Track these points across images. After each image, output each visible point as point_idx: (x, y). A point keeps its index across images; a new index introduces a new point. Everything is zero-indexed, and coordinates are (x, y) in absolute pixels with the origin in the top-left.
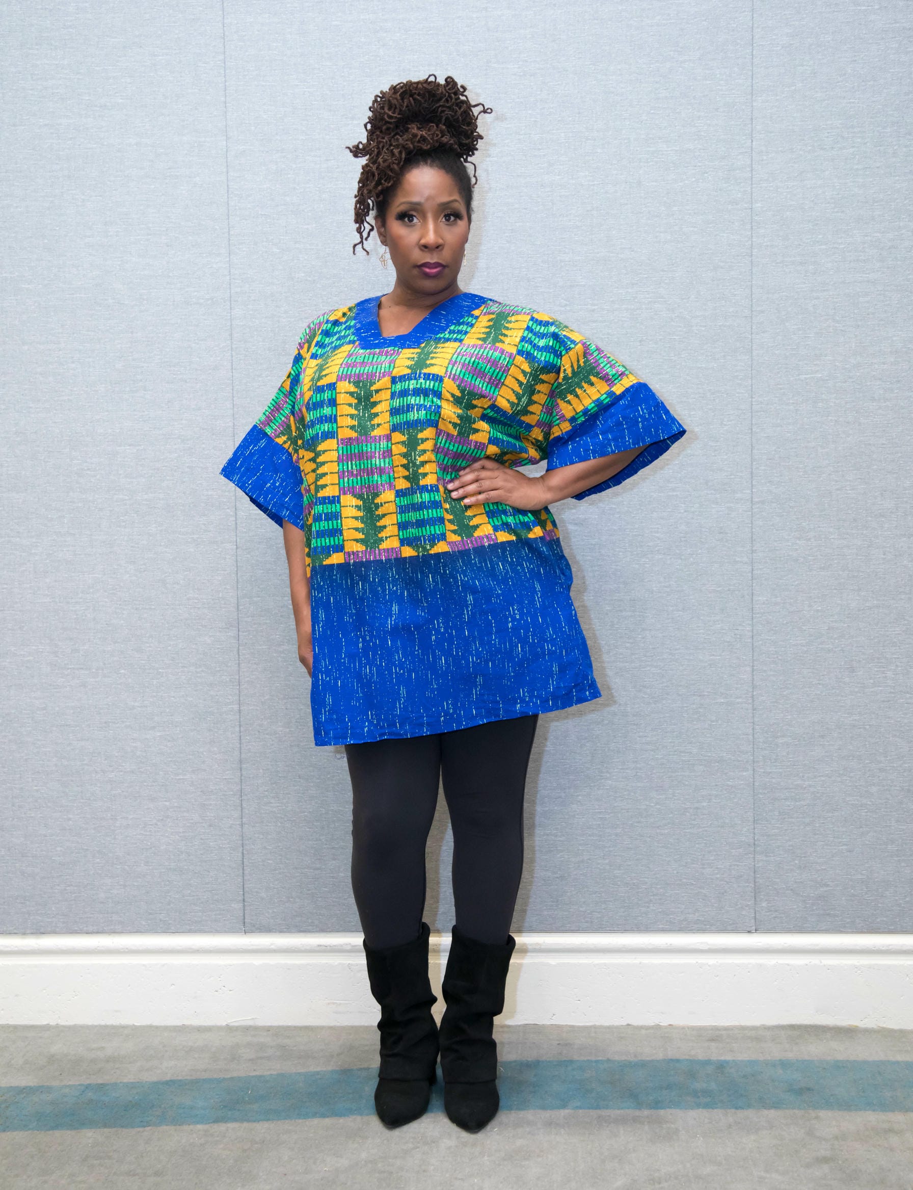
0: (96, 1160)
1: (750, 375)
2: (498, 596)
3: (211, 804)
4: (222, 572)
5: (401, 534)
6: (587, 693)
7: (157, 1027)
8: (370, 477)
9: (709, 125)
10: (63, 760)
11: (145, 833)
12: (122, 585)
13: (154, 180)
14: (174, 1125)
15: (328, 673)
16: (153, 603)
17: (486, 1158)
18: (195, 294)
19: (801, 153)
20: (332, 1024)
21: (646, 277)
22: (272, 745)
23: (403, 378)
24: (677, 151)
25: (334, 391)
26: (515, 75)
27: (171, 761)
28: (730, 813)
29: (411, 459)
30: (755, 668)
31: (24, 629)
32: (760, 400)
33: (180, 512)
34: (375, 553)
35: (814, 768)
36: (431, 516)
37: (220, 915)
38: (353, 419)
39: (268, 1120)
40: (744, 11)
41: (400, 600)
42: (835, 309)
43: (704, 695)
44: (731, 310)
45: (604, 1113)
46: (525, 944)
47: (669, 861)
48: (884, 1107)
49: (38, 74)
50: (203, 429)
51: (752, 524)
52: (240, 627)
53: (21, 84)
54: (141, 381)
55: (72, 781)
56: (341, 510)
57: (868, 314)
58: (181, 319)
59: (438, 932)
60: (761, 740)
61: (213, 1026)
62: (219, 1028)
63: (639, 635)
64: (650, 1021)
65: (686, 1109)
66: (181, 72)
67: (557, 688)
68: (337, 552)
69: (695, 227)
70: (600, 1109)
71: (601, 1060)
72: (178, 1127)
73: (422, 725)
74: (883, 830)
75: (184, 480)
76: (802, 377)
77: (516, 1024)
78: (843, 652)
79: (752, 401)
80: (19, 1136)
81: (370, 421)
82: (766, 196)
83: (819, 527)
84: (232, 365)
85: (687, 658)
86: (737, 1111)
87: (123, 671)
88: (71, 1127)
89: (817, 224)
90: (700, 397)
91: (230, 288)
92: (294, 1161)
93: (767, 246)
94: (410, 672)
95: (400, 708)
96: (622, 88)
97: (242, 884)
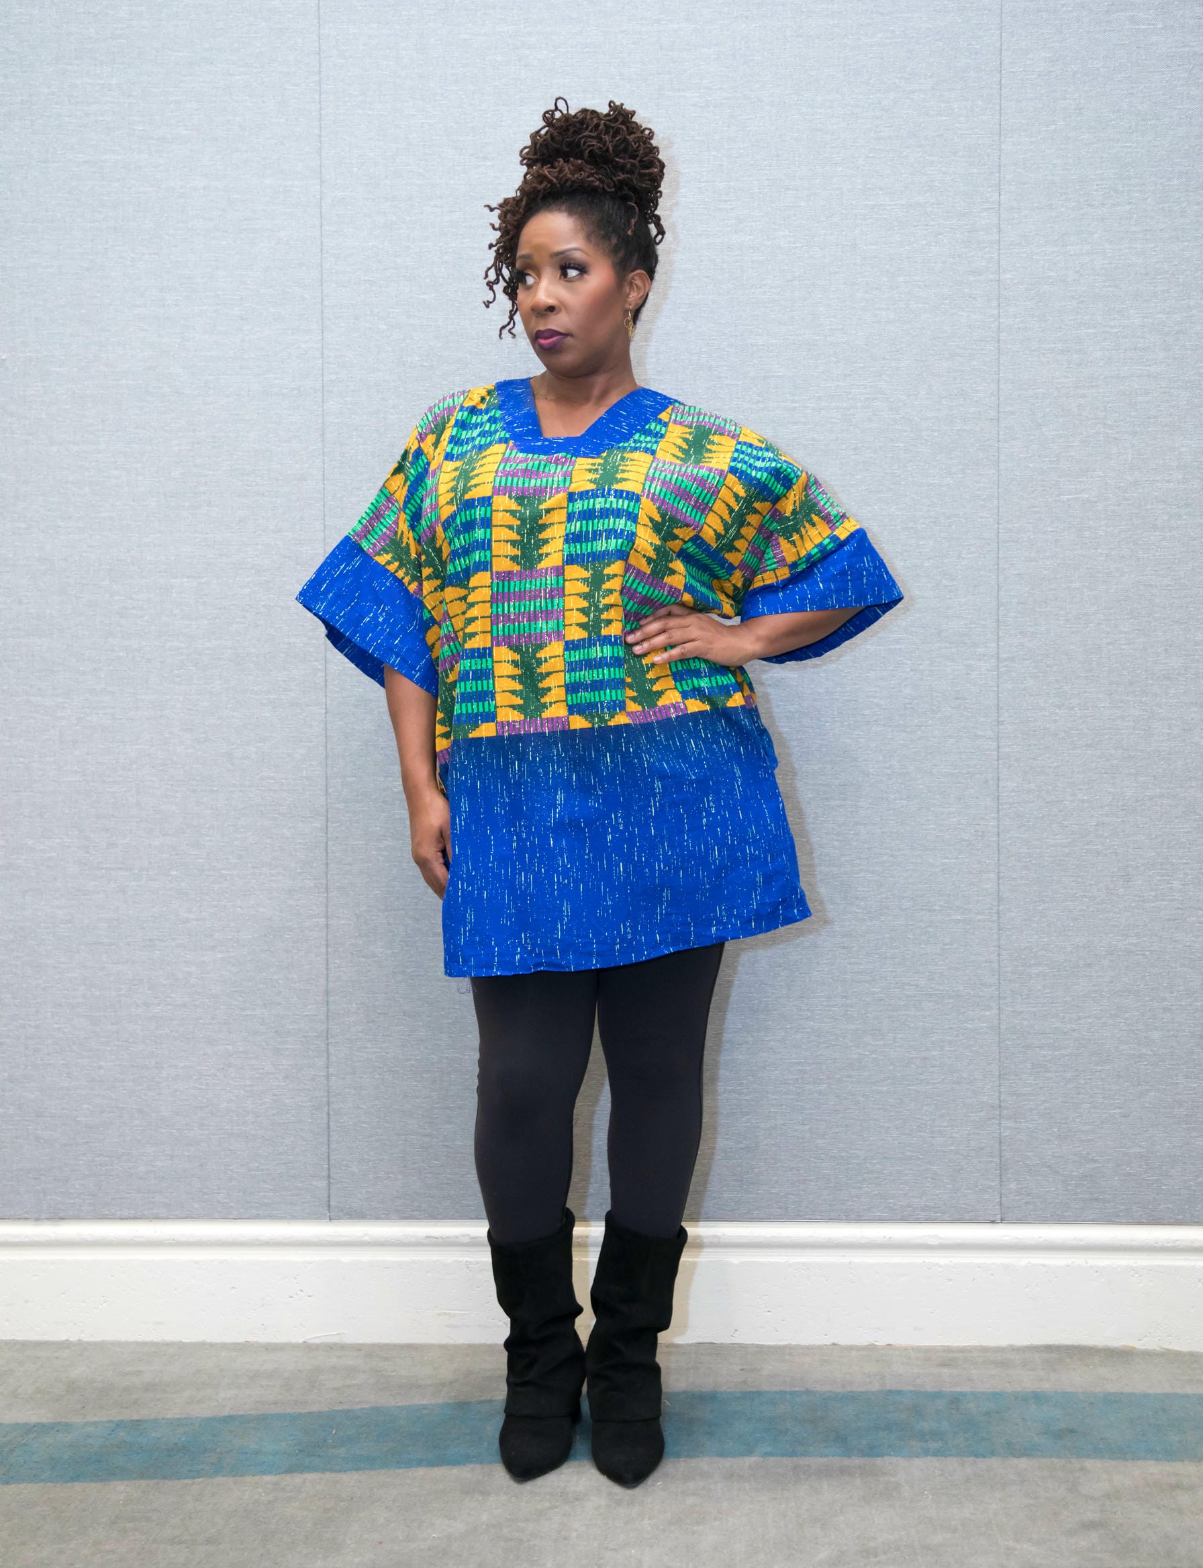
0: (129, 1522)
1: (996, 494)
2: (691, 782)
3: (287, 1049)
4: (308, 744)
5: (569, 698)
6: (796, 911)
7: (211, 1345)
8: (533, 623)
9: (945, 173)
10: (93, 989)
11: (199, 1086)
12: (175, 758)
13: (226, 234)
14: (234, 1476)
15: (470, 880)
16: (215, 783)
17: (646, 1522)
18: (277, 381)
19: (1063, 210)
20: (443, 1342)
21: (862, 367)
22: (370, 971)
23: (584, 495)
24: (903, 205)
25: (489, 509)
26: (695, 105)
27: (236, 991)
28: (969, 1064)
29: (594, 601)
30: (1002, 875)
31: (46, 816)
32: (1009, 526)
33: (252, 665)
34: (536, 723)
35: (1078, 1006)
36: (612, 676)
37: (297, 1196)
38: (514, 547)
39: (357, 1470)
40: (991, 29)
41: (567, 785)
42: (1105, 410)
43: (935, 910)
44: (972, 410)
45: (803, 1461)
46: (699, 1237)
47: (889, 1128)
48: (1170, 1454)
49: (77, 97)
50: (285, 557)
51: (998, 687)
52: (329, 816)
53: (55, 108)
54: (204, 493)
55: (105, 1017)
56: (493, 666)
57: (1149, 418)
58: (258, 413)
59: (585, 1219)
60: (1009, 969)
61: (287, 1344)
62: (295, 1347)
63: (850, 830)
64: (861, 1338)
65: (910, 1457)
66: (263, 97)
67: (762, 904)
68: (487, 722)
69: (926, 303)
70: (797, 1456)
71: (798, 1391)
72: (238, 1478)
73: (590, 954)
74: (1168, 1088)
75: (259, 622)
76: (1065, 498)
77: (687, 1342)
78: (1116, 856)
79: (998, 528)
80: (28, 1490)
81: (538, 550)
82: (1018, 265)
83: (1085, 692)
84: (324, 475)
85: (913, 861)
86: (977, 1460)
87: (174, 873)
88: (97, 1477)
89: (1083, 301)
90: (932, 522)
91: (323, 375)
92: (392, 1525)
93: (1019, 329)
94: (577, 882)
95: (562, 930)
96: (833, 124)
97: (327, 1154)
